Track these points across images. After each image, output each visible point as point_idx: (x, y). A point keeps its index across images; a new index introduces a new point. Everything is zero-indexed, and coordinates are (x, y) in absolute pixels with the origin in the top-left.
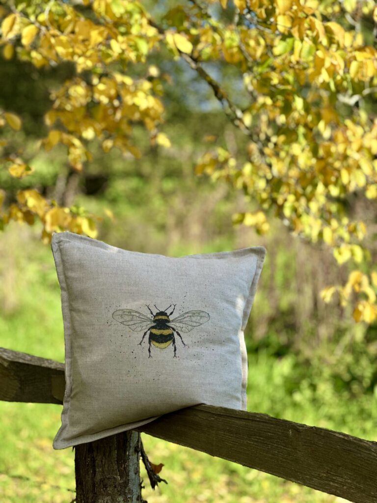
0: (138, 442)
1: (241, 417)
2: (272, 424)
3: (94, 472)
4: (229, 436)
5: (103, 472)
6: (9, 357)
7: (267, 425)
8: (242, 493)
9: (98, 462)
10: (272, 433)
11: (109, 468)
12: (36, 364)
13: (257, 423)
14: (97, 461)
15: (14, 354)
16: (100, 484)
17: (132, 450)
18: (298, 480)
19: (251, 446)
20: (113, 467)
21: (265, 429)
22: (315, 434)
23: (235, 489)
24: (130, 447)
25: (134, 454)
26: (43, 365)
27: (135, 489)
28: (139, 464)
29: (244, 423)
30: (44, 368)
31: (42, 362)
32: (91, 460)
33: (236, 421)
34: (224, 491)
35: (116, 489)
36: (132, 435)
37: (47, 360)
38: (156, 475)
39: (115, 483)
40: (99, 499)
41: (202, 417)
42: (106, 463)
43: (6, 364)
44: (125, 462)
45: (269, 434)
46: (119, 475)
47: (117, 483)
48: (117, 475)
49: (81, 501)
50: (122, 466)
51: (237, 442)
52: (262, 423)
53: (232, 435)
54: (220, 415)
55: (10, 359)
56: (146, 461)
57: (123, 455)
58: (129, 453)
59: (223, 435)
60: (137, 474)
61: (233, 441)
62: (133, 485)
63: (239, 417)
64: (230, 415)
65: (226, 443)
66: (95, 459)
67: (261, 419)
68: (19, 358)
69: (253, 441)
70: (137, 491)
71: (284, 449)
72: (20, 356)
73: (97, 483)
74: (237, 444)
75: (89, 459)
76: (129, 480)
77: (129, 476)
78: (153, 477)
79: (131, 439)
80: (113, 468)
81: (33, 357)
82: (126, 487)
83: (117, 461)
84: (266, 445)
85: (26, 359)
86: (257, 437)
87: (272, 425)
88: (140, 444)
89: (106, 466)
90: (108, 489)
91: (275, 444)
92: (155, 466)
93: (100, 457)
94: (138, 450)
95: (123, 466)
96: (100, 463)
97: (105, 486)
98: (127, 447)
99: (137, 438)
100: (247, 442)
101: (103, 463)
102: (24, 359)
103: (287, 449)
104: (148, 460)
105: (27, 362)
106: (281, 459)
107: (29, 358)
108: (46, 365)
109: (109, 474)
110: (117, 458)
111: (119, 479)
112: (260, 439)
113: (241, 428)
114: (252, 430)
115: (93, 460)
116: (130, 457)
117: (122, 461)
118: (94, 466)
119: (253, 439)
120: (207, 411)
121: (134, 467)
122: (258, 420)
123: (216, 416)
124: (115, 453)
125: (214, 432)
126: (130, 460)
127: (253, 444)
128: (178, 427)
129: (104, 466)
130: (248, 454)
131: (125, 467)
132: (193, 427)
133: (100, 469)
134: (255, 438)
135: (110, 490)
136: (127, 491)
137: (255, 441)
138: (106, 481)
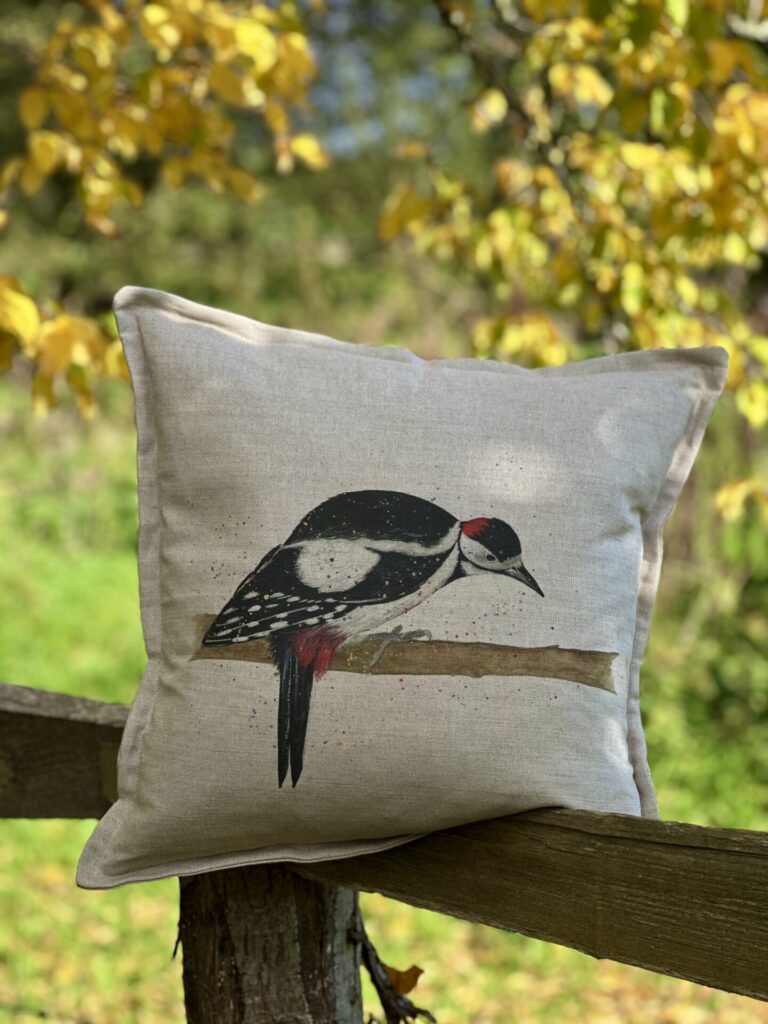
0: (355, 915)
1: (680, 843)
3: (241, 1007)
4: (646, 898)
5: (265, 1005)
9: (249, 979)
11: (282, 993)
12: (53, 713)
13: (732, 858)
14: (246, 978)
17: (340, 939)
19: (719, 928)
20: (293, 992)
21: (760, 875)
24: (335, 931)
25: (345, 947)
26: (74, 716)
29: (692, 860)
30: (75, 723)
31: (70, 709)
32: (231, 975)
33: (663, 855)
36: (339, 898)
38: (401, 998)
41: (558, 847)
42: (272, 981)
44: (323, 974)
46: (311, 1012)
48: (302, 1010)
50: (315, 985)
51: (672, 917)
52: (750, 860)
54: (612, 839)
56: (373, 962)
57: (317, 954)
58: (332, 947)
59: (625, 896)
60: (356, 1004)
61: (657, 914)
64: (645, 838)
65: (637, 919)
66: (241, 972)
67: (744, 847)
69: (723, 911)
72: (8, 693)
74: (674, 921)
75: (223, 973)
77: (334, 1010)
78: (393, 1004)
79: (334, 910)
80: (291, 995)
81: (42, 694)
83: (301, 973)
85: (25, 701)
86: (738, 901)
89: (273, 989)
92: (398, 974)
93: (254, 965)
94: (356, 938)
95: (319, 986)
96: (255, 982)
98: (327, 933)
99: (352, 905)
101: (265, 982)
102: (20, 703)
104: (377, 959)
105: (28, 710)
107: (32, 698)
108: (80, 714)
109: (283, 1011)
110: (301, 964)
111: (311, 1020)
112: (748, 907)
113: (682, 873)
114: (717, 878)
115: (236, 975)
116: (337, 960)
117: (316, 972)
118: (239, 990)
119: (723, 906)
120: (573, 827)
121: (347, 984)
122: (737, 849)
123: (598, 840)
124: (294, 952)
125: (597, 887)
126: (336, 967)
127: (727, 922)
128: (481, 877)
129: (267, 987)
130: (710, 950)
131: (323, 990)
132: (530, 874)
133: (257, 999)
134: (730, 903)
137: (730, 913)
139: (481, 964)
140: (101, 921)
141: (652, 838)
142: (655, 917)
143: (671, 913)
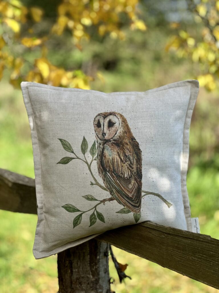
0: (107, 248)
1: (187, 237)
3: (72, 272)
4: (177, 251)
5: (78, 272)
6: (13, 179)
7: (210, 245)
9: (75, 264)
10: (214, 252)
11: (84, 269)
13: (200, 242)
14: (73, 264)
15: (17, 177)
16: (76, 281)
17: (102, 255)
19: (195, 262)
20: (87, 269)
21: (207, 248)
24: (100, 252)
25: (103, 257)
27: (105, 285)
29: (190, 242)
35: (89, 286)
38: (123, 272)
39: (88, 280)
41: (155, 235)
42: (81, 265)
43: (10, 185)
44: (96, 264)
45: (211, 253)
46: (92, 275)
47: (90, 281)
48: (89, 274)
50: (93, 267)
52: (205, 243)
53: (179, 251)
54: (169, 234)
55: (13, 181)
57: (94, 259)
58: (99, 257)
59: (172, 251)
60: (107, 273)
62: (103, 281)
65: (174, 257)
67: (205, 240)
69: (197, 257)
70: (106, 287)
72: (21, 178)
73: (74, 281)
74: (184, 259)
75: (68, 262)
76: (99, 278)
78: (120, 273)
79: (100, 246)
80: (86, 269)
82: (97, 284)
83: (89, 264)
84: (208, 262)
86: (201, 255)
87: (214, 245)
89: (81, 267)
90: (83, 285)
91: (216, 261)
92: (122, 265)
93: (76, 261)
94: (107, 254)
95: (95, 267)
96: (76, 265)
97: (80, 283)
98: (98, 253)
100: (192, 258)
101: (79, 265)
109: (83, 274)
110: (90, 261)
111: (92, 277)
112: (204, 257)
113: (187, 245)
114: (196, 248)
115: (71, 263)
116: (101, 260)
117: (94, 264)
118: (72, 267)
119: (197, 256)
120: (159, 230)
121: (104, 267)
122: (202, 240)
123: (166, 234)
124: (88, 258)
125: (165, 247)
126: (100, 263)
127: (198, 260)
128: (135, 241)
130: (193, 268)
131: (96, 269)
132: (148, 242)
133: (76, 270)
134: (199, 255)
135: (84, 286)
136: (98, 287)
137: (199, 258)
138: (81, 280)
141: (179, 235)
142: (179, 257)
143: (183, 257)
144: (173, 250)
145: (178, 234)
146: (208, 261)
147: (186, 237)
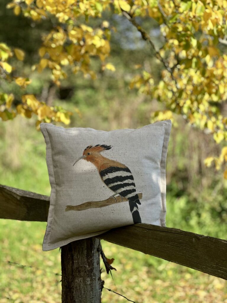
0: (99, 245)
2: (182, 235)
3: (73, 263)
4: (156, 242)
5: (78, 263)
6: (21, 194)
7: (179, 235)
8: (156, 278)
9: (75, 257)
10: (183, 240)
11: (82, 260)
12: (37, 198)
13: (173, 234)
14: (74, 257)
15: (23, 192)
16: (76, 270)
17: (95, 250)
18: (198, 269)
19: (169, 248)
20: (84, 260)
21: (178, 238)
22: (209, 241)
23: (152, 275)
24: (94, 248)
25: (97, 252)
26: (41, 199)
27: (97, 273)
28: (99, 258)
29: (165, 234)
31: (40, 197)
34: (145, 276)
35: (86, 273)
36: (96, 241)
37: (43, 196)
38: (109, 265)
39: (85, 269)
40: (75, 279)
41: (140, 231)
43: (19, 198)
44: (91, 257)
45: (181, 241)
46: (88, 265)
47: (87, 270)
48: (86, 265)
49: (65, 280)
50: (89, 259)
51: (160, 246)
52: (176, 234)
53: (157, 241)
54: (150, 229)
55: (21, 195)
57: (90, 253)
58: (94, 252)
60: (99, 265)
61: (158, 245)
62: (96, 271)
63: (161, 230)
65: (154, 246)
66: (73, 255)
67: (175, 232)
68: (27, 194)
69: (170, 245)
70: (98, 275)
71: (189, 250)
73: (75, 269)
75: (70, 255)
76: (93, 268)
77: (93, 265)
78: (108, 266)
79: (95, 244)
81: (34, 194)
82: (91, 272)
83: (86, 256)
85: (31, 195)
88: (100, 246)
89: (80, 259)
92: (109, 260)
93: (76, 254)
94: (99, 250)
96: (76, 257)
97: (79, 272)
98: (93, 248)
99: (99, 243)
100: (167, 246)
101: (78, 257)
102: (30, 195)
103: (191, 250)
104: (105, 256)
105: (31, 197)
106: (188, 256)
107: (32, 194)
108: (43, 198)
109: (82, 264)
110: (87, 254)
111: (88, 267)
112: (175, 244)
113: (163, 237)
114: (170, 238)
115: (72, 256)
116: (95, 254)
117: (90, 257)
118: (73, 259)
120: (142, 227)
121: (96, 260)
123: (147, 230)
124: (85, 252)
125: (146, 239)
126: (94, 256)
128: (124, 237)
129: (79, 259)
130: (167, 253)
131: (91, 260)
132: (134, 236)
133: (77, 261)
134: (172, 243)
135: (82, 274)
136: (92, 275)
137: (172, 245)
138: (80, 268)
139: (149, 277)
140: (49, 260)
144: (153, 241)
145: (157, 229)
146: (178, 246)
147: (162, 230)
